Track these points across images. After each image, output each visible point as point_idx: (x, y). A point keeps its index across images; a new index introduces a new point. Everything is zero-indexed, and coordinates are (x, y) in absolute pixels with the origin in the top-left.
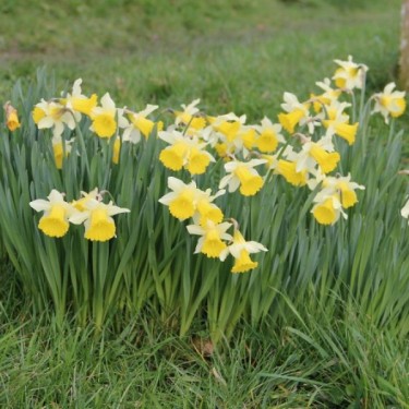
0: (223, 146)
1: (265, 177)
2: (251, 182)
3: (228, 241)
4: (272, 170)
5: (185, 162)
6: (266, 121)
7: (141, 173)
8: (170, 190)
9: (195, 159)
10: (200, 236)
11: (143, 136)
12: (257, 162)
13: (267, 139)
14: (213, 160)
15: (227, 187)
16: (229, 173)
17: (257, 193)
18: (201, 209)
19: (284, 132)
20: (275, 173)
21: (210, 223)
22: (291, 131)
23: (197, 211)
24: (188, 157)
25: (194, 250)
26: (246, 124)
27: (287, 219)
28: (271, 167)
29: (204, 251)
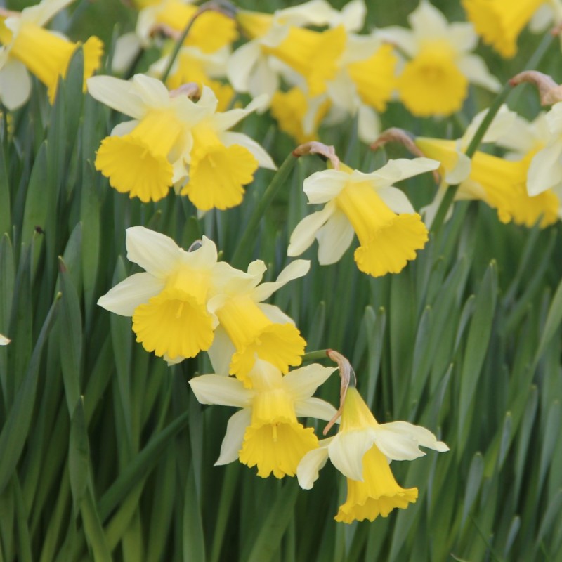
0: (293, 99)
1: (431, 210)
2: (389, 232)
3: (323, 423)
4: (453, 189)
5: (176, 175)
6: (427, 17)
7: (38, 211)
8: (134, 269)
9: (210, 162)
10: (233, 410)
11: (38, 88)
12: (406, 168)
13: (433, 74)
14: (268, 162)
15: (312, 252)
16: (320, 207)
17: (410, 268)
18: (233, 327)
19: (484, 51)
20: (460, 195)
21: (266, 368)
22: (508, 49)
23: (221, 331)
24: (186, 156)
25: (216, 455)
26: (364, 31)
27: (503, 333)
28: (449, 180)
29: (248, 460)
